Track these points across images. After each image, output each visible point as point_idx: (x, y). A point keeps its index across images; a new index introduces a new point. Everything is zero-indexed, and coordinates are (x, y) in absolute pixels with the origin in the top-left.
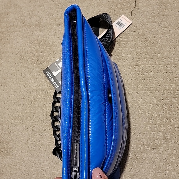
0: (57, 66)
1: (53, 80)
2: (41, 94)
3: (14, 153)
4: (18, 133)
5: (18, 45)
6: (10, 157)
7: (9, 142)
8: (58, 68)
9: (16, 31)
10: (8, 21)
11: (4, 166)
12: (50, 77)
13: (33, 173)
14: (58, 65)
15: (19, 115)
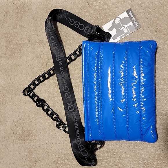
0: (128, 29)
1: (133, 19)
2: (50, 96)
3: (38, 138)
4: (38, 124)
5: (28, 59)
6: (35, 141)
7: (33, 131)
8: (128, 28)
9: (25, 48)
10: (17, 39)
11: (33, 147)
12: (135, 22)
13: (53, 151)
14: (128, 31)
15: (37, 112)
